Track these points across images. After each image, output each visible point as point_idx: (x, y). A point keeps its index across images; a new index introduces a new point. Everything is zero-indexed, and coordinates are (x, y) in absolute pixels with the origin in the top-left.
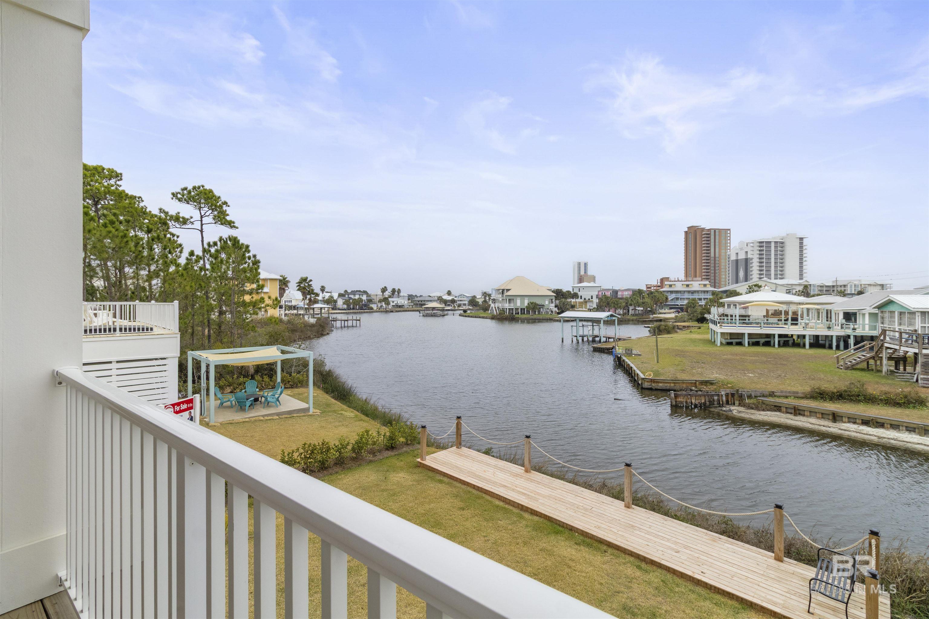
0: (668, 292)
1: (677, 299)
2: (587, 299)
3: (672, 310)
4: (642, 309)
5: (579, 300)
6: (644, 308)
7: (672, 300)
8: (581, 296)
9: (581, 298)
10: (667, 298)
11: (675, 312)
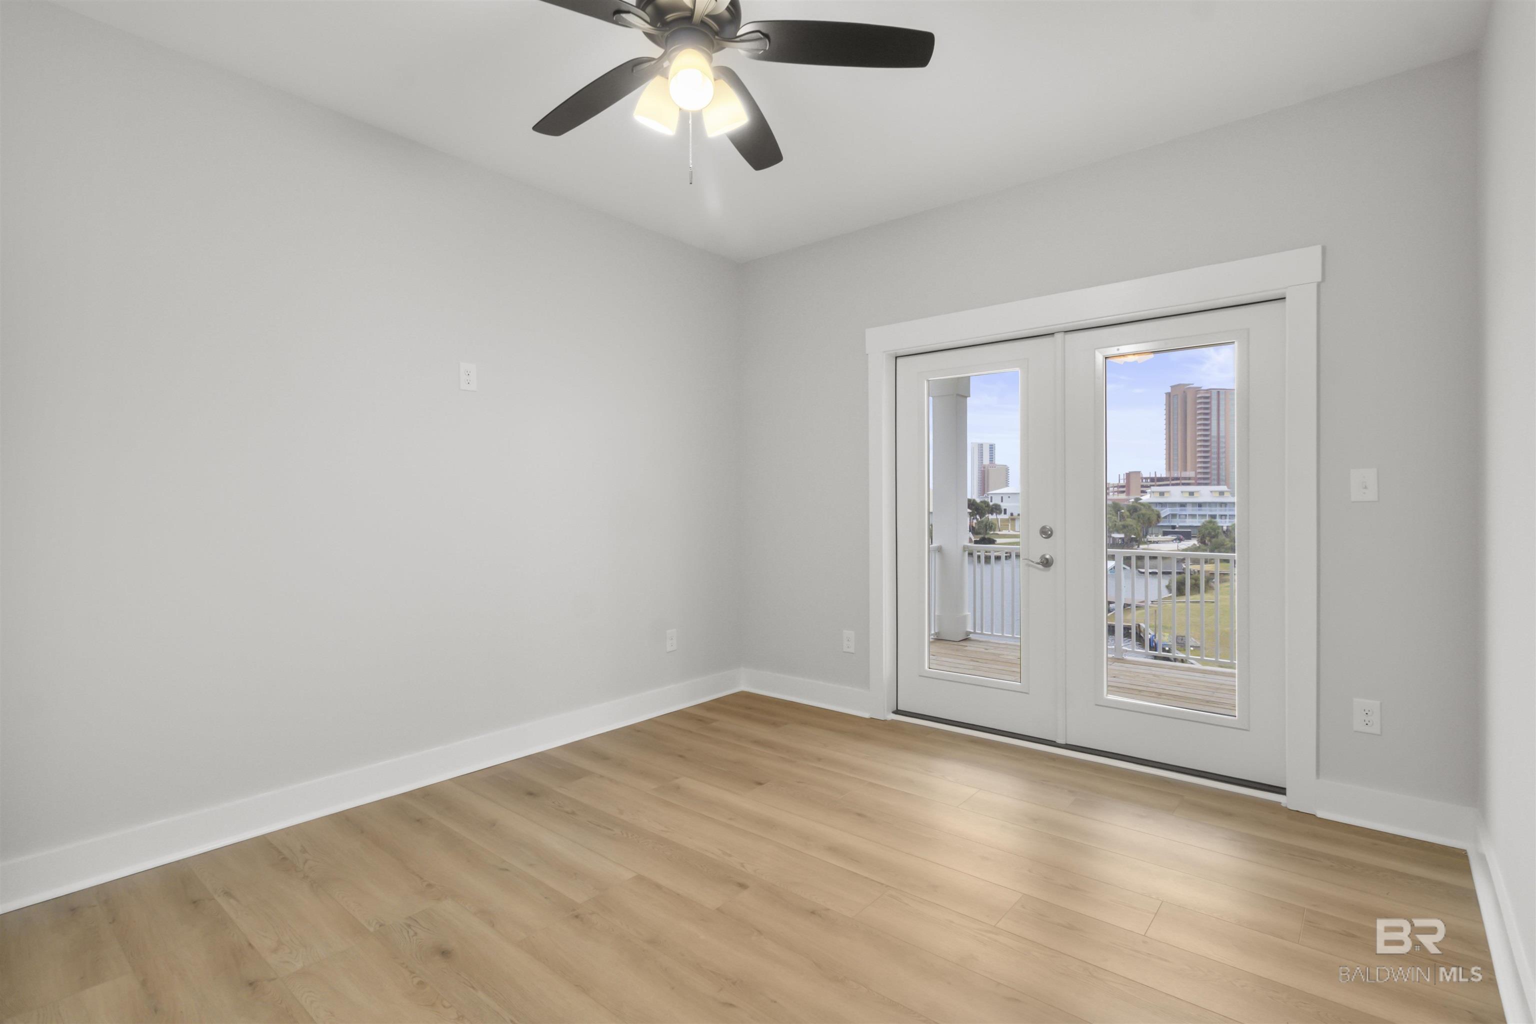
0: (1157, 504)
1: (1174, 516)
2: (1015, 514)
3: (1169, 537)
4: (1122, 536)
5: (1002, 516)
6: (1125, 535)
7: (1166, 517)
8: (1005, 510)
9: (1005, 513)
10: (1159, 516)
11: (1175, 539)
